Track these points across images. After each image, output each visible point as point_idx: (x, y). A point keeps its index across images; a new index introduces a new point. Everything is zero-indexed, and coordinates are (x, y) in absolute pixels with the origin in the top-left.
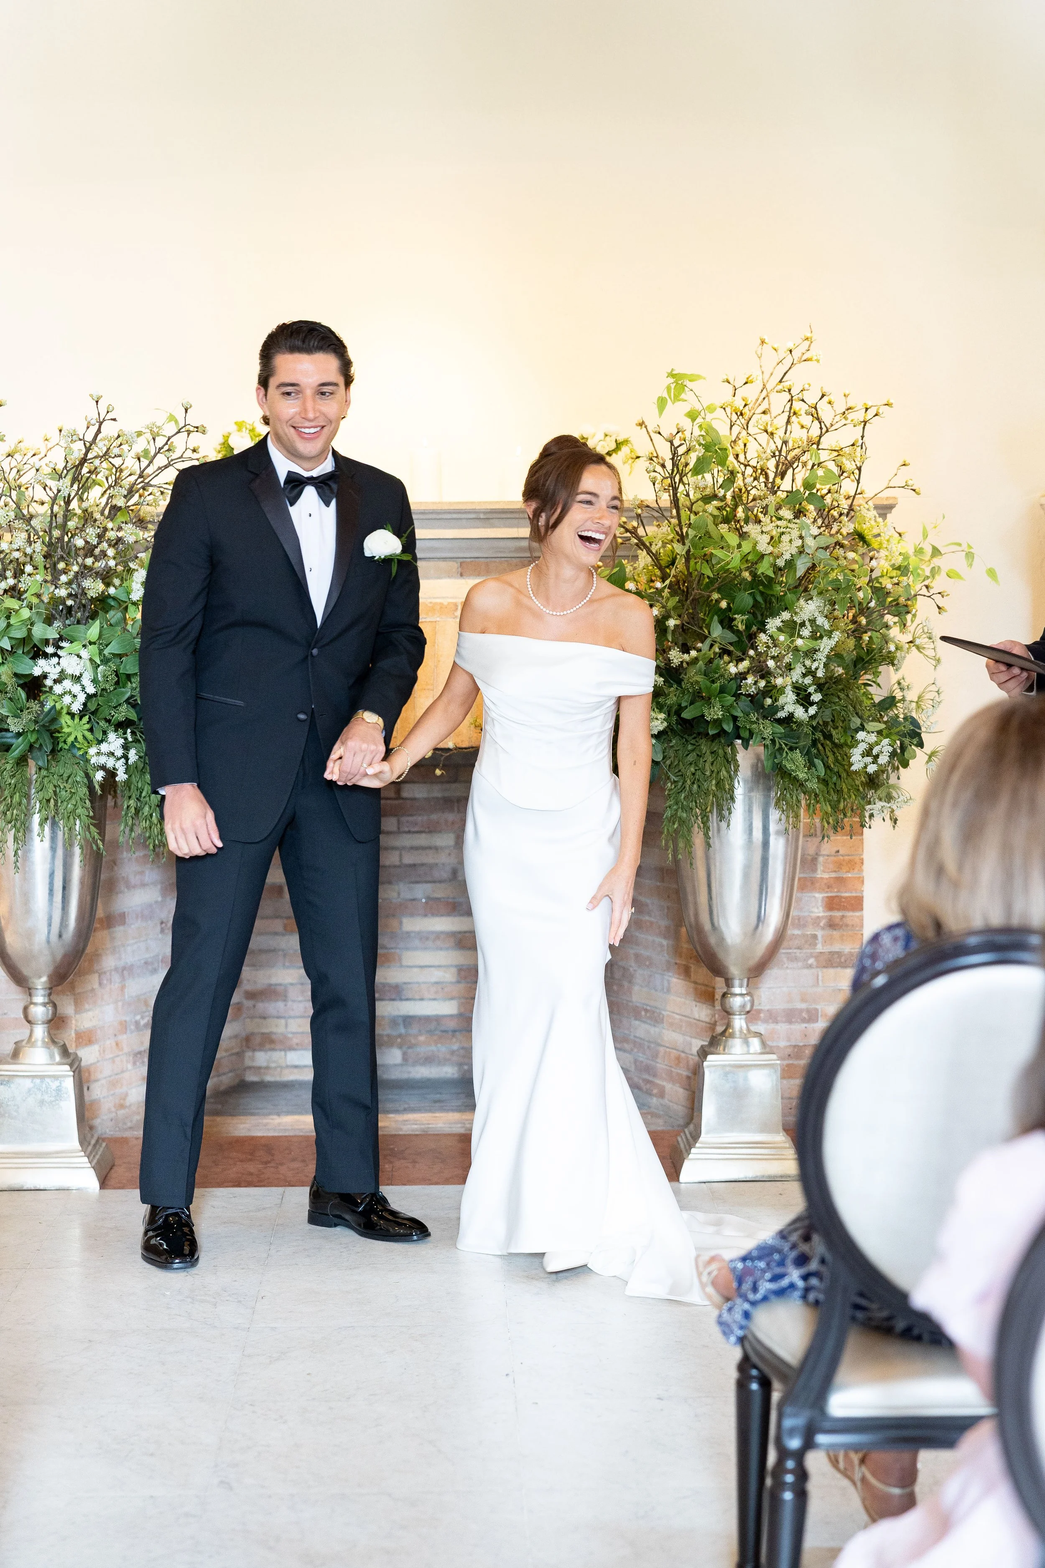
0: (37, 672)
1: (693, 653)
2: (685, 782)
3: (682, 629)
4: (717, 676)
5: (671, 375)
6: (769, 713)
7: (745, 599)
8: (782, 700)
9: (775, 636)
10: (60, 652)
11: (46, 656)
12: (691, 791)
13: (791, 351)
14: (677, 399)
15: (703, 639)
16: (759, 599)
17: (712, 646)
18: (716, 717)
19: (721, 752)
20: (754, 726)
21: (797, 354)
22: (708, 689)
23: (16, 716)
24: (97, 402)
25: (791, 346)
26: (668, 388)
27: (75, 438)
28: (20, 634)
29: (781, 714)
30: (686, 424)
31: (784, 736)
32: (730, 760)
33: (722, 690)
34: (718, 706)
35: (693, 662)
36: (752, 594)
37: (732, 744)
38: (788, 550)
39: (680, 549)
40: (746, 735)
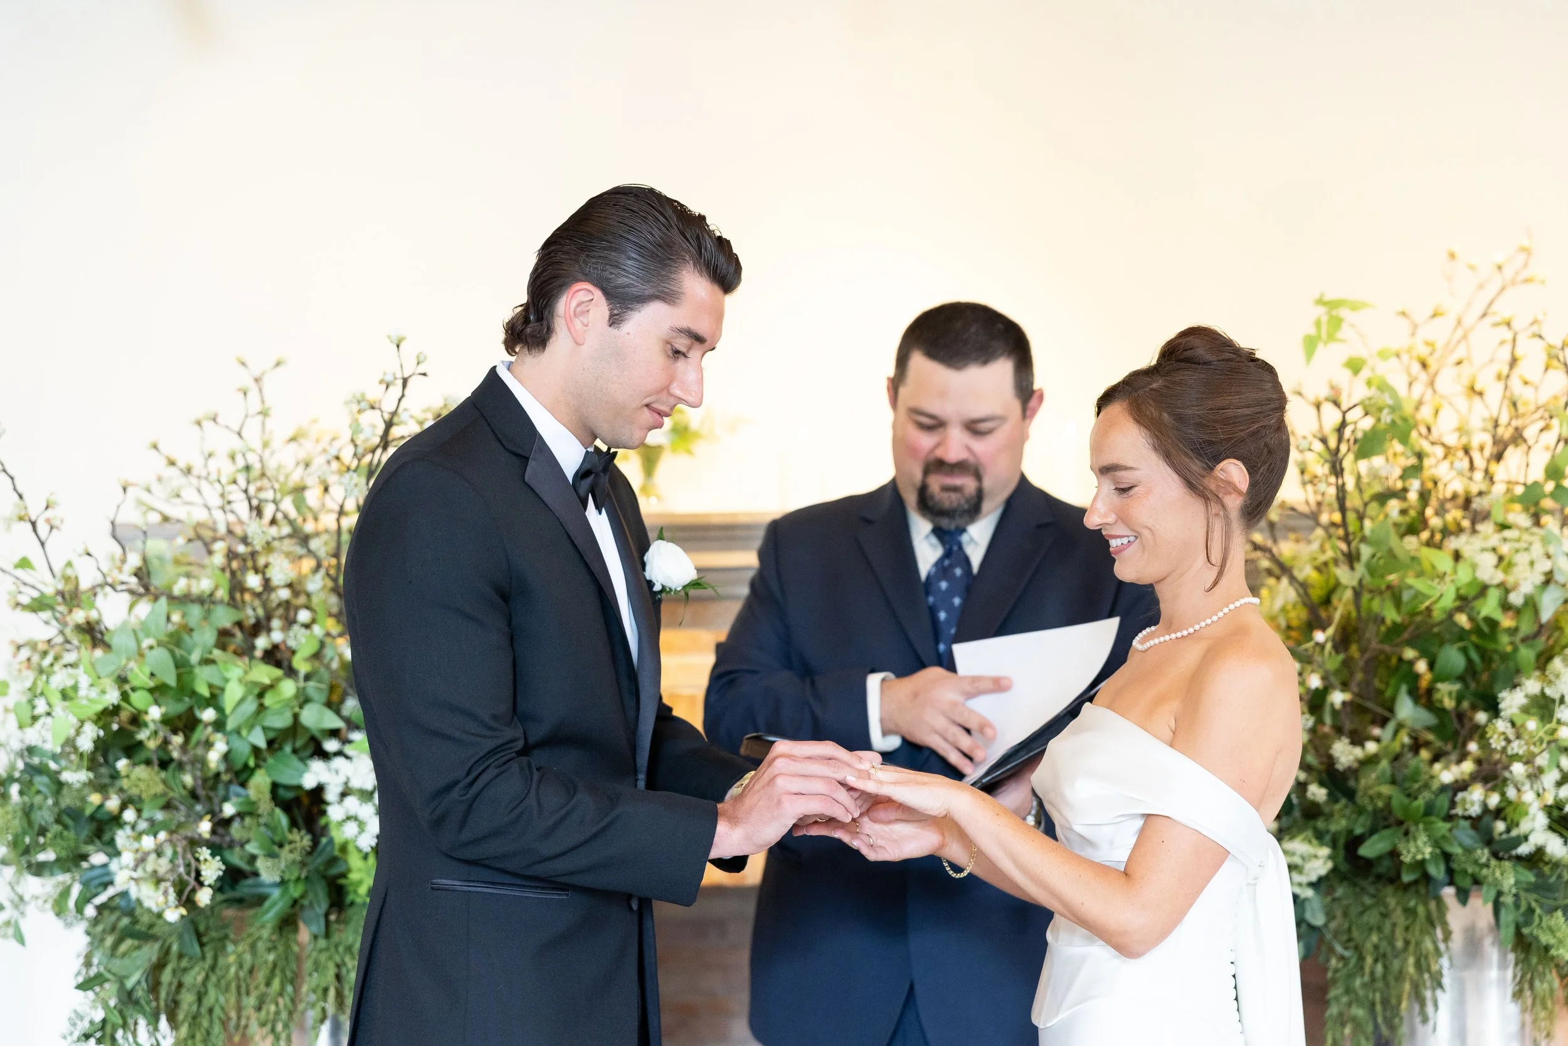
0: (309, 782)
1: (1371, 747)
2: (1361, 959)
3: (1353, 708)
4: (1416, 786)
5: (1320, 302)
6: (1502, 850)
7: (1453, 657)
8: (1524, 827)
9: (1518, 723)
10: (348, 750)
11: (325, 756)
12: (1372, 973)
13: (1500, 268)
14: (1331, 337)
15: (1383, 722)
16: (1474, 656)
17: (1396, 733)
18: (1419, 857)
19: (1421, 910)
20: (1485, 871)
21: (1508, 272)
22: (1406, 809)
23: (272, 855)
24: (398, 346)
25: (1499, 259)
26: (1318, 324)
27: (364, 405)
28: (281, 721)
29: (1524, 849)
30: (1343, 377)
31: (1531, 888)
32: (1436, 919)
33: (1429, 810)
34: (1422, 839)
35: (1370, 761)
36: (1464, 650)
37: (1439, 900)
38: (1526, 582)
39: (1345, 575)
40: (1466, 883)
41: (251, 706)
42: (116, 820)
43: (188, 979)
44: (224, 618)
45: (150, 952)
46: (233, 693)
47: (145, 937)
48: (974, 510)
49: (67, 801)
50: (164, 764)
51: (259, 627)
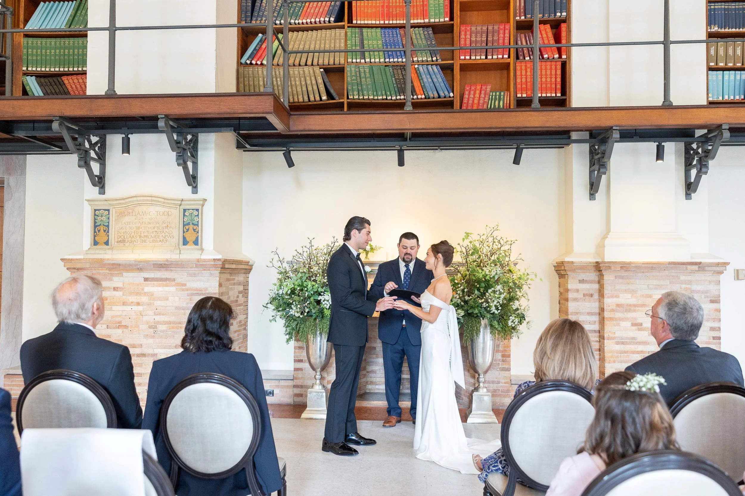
0: (319, 299)
1: (471, 297)
2: (469, 328)
3: (468, 292)
4: (476, 303)
5: (466, 233)
6: (489, 312)
7: (483, 285)
8: (492, 309)
9: (490, 294)
10: (324, 294)
11: (321, 295)
12: (470, 330)
13: (493, 228)
14: (467, 238)
15: (473, 294)
17: (475, 296)
18: (476, 313)
19: (477, 321)
20: (485, 315)
21: (495, 228)
22: (474, 306)
23: (314, 309)
26: (465, 236)
28: (316, 290)
29: (492, 312)
30: (469, 244)
31: (492, 317)
32: (479, 322)
33: (478, 306)
34: (477, 310)
35: (471, 299)
36: (485, 284)
37: (480, 319)
38: (493, 274)
39: (468, 273)
40: (483, 317)
41: (312, 288)
42: (292, 304)
43: (301, 327)
44: (307, 275)
45: (296, 323)
46: (309, 286)
47: (295, 320)
48: (411, 261)
49: (285, 301)
50: (299, 296)
51: (312, 276)
